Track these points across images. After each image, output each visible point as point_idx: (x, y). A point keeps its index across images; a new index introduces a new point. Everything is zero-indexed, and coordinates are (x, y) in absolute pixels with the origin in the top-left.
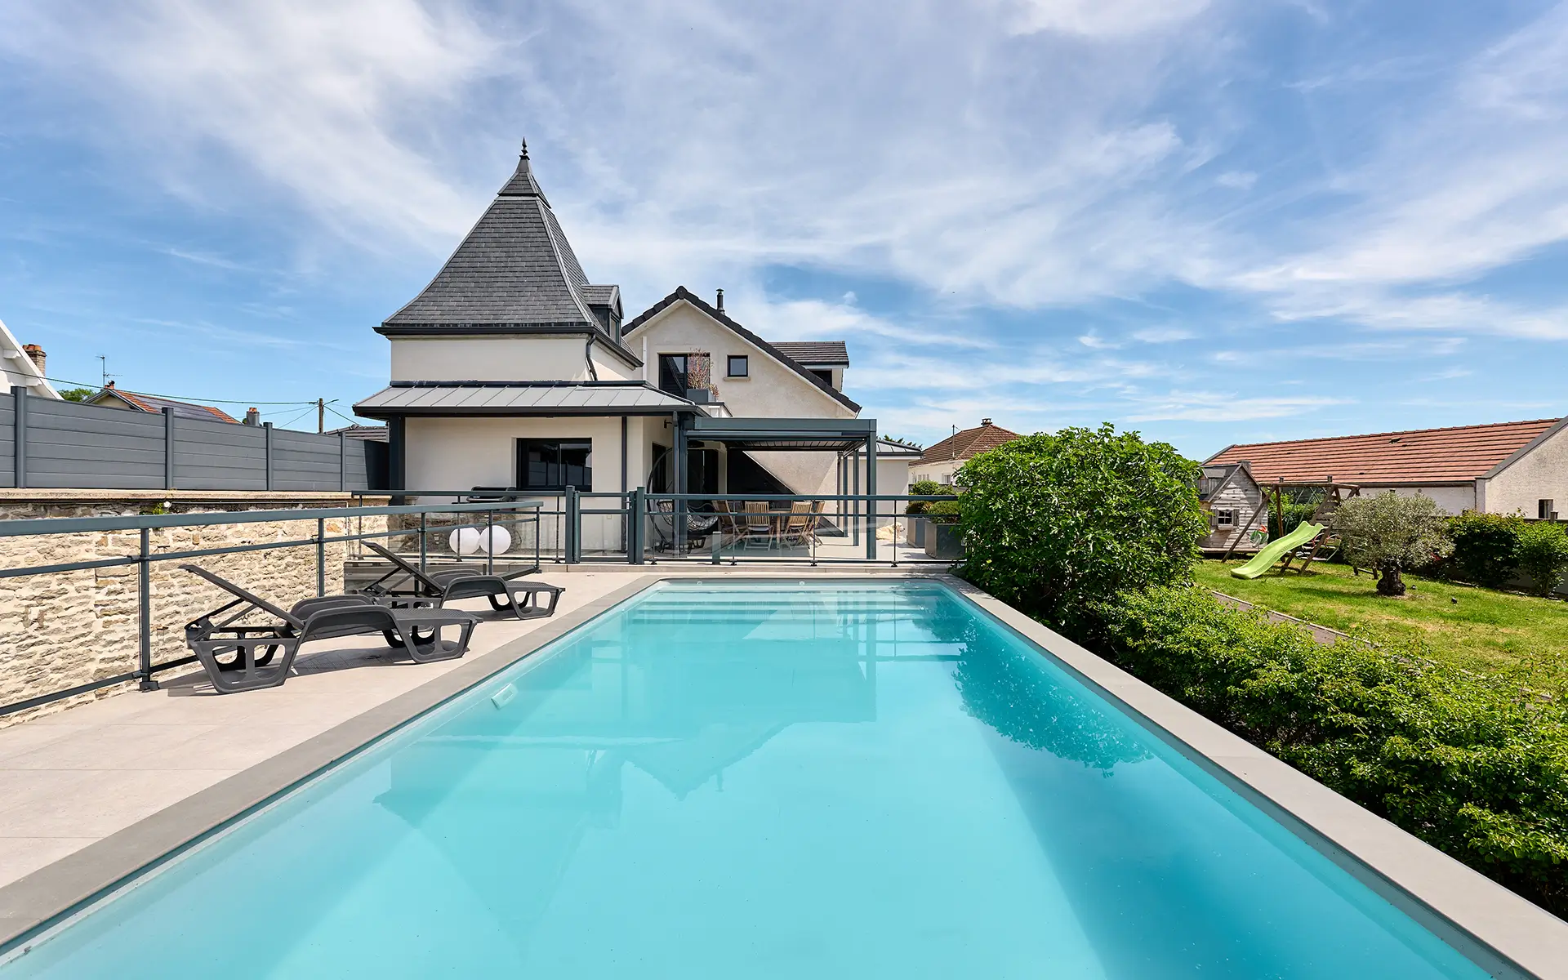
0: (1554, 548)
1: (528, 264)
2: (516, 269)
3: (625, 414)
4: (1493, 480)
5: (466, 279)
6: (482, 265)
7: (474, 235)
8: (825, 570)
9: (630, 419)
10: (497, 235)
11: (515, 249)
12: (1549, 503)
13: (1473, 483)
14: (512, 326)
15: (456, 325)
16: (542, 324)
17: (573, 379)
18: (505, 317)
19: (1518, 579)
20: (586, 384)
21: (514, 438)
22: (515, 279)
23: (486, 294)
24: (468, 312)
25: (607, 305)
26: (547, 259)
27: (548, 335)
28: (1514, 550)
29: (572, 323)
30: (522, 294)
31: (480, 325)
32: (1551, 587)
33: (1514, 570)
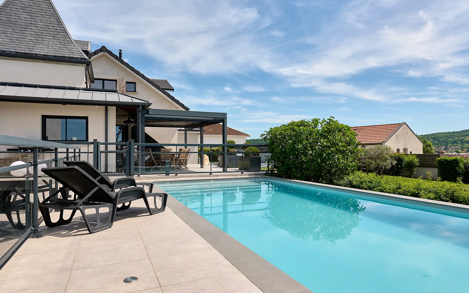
0: (414, 163)
1: (45, 24)
2: (38, 26)
3: (106, 105)
4: (387, 142)
5: (6, 27)
6: (15, 20)
7: (7, 3)
8: (217, 176)
9: (109, 108)
10: (23, 6)
11: (35, 15)
12: (399, 150)
13: (382, 144)
14: (42, 56)
15: (5, 51)
16: (60, 57)
17: (78, 86)
18: (36, 50)
19: (403, 173)
20: (84, 89)
21: (41, 115)
22: (38, 31)
23: (21, 37)
24: (11, 45)
25: (87, 51)
26: (56, 23)
27: (63, 63)
28: (403, 164)
29: (77, 58)
30: (43, 39)
31: (21, 53)
32: (413, 175)
33: (402, 170)
